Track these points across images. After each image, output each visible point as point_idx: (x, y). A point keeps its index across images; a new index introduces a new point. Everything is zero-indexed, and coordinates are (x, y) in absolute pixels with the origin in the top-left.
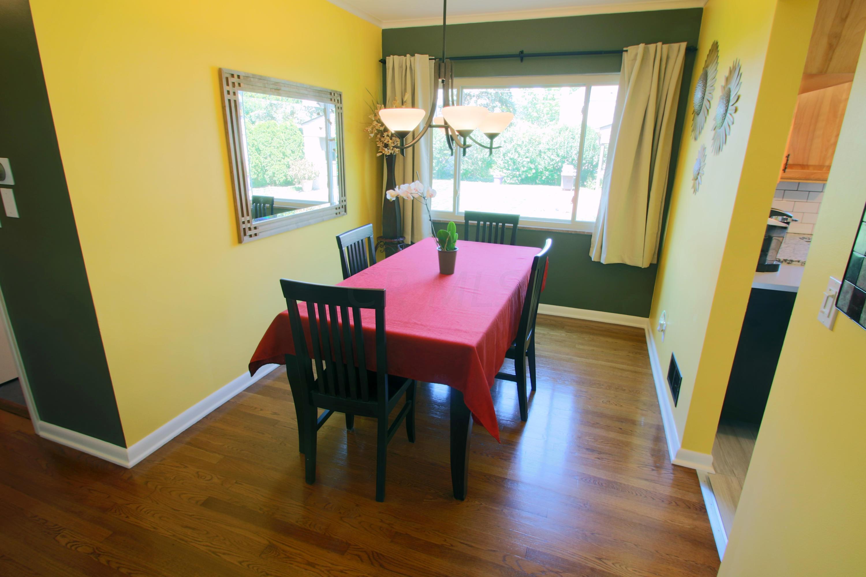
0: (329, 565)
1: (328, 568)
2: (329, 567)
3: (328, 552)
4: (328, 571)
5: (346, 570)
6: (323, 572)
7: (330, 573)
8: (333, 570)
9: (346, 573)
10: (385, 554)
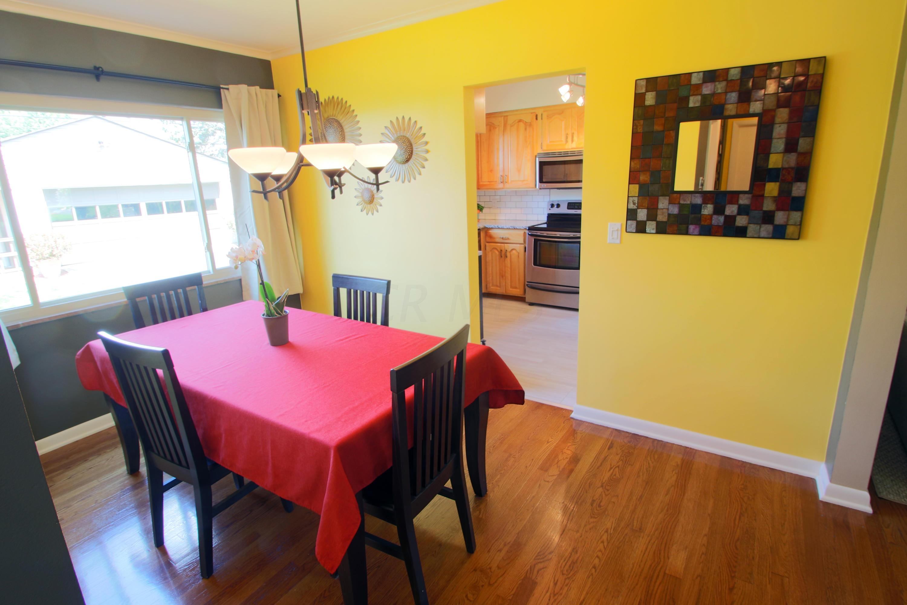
0: (548, 594)
1: (552, 595)
2: (550, 594)
3: (533, 596)
4: (555, 595)
5: (554, 580)
6: (555, 600)
7: (557, 593)
8: (554, 591)
9: (557, 580)
10: (539, 550)
